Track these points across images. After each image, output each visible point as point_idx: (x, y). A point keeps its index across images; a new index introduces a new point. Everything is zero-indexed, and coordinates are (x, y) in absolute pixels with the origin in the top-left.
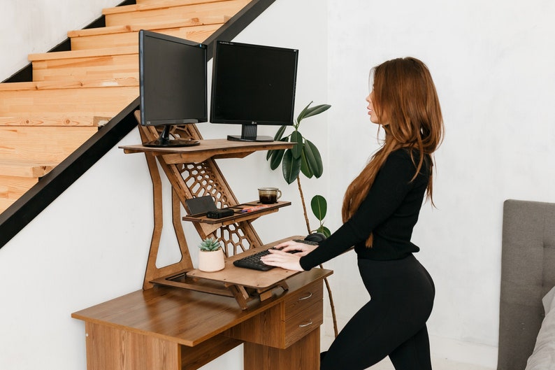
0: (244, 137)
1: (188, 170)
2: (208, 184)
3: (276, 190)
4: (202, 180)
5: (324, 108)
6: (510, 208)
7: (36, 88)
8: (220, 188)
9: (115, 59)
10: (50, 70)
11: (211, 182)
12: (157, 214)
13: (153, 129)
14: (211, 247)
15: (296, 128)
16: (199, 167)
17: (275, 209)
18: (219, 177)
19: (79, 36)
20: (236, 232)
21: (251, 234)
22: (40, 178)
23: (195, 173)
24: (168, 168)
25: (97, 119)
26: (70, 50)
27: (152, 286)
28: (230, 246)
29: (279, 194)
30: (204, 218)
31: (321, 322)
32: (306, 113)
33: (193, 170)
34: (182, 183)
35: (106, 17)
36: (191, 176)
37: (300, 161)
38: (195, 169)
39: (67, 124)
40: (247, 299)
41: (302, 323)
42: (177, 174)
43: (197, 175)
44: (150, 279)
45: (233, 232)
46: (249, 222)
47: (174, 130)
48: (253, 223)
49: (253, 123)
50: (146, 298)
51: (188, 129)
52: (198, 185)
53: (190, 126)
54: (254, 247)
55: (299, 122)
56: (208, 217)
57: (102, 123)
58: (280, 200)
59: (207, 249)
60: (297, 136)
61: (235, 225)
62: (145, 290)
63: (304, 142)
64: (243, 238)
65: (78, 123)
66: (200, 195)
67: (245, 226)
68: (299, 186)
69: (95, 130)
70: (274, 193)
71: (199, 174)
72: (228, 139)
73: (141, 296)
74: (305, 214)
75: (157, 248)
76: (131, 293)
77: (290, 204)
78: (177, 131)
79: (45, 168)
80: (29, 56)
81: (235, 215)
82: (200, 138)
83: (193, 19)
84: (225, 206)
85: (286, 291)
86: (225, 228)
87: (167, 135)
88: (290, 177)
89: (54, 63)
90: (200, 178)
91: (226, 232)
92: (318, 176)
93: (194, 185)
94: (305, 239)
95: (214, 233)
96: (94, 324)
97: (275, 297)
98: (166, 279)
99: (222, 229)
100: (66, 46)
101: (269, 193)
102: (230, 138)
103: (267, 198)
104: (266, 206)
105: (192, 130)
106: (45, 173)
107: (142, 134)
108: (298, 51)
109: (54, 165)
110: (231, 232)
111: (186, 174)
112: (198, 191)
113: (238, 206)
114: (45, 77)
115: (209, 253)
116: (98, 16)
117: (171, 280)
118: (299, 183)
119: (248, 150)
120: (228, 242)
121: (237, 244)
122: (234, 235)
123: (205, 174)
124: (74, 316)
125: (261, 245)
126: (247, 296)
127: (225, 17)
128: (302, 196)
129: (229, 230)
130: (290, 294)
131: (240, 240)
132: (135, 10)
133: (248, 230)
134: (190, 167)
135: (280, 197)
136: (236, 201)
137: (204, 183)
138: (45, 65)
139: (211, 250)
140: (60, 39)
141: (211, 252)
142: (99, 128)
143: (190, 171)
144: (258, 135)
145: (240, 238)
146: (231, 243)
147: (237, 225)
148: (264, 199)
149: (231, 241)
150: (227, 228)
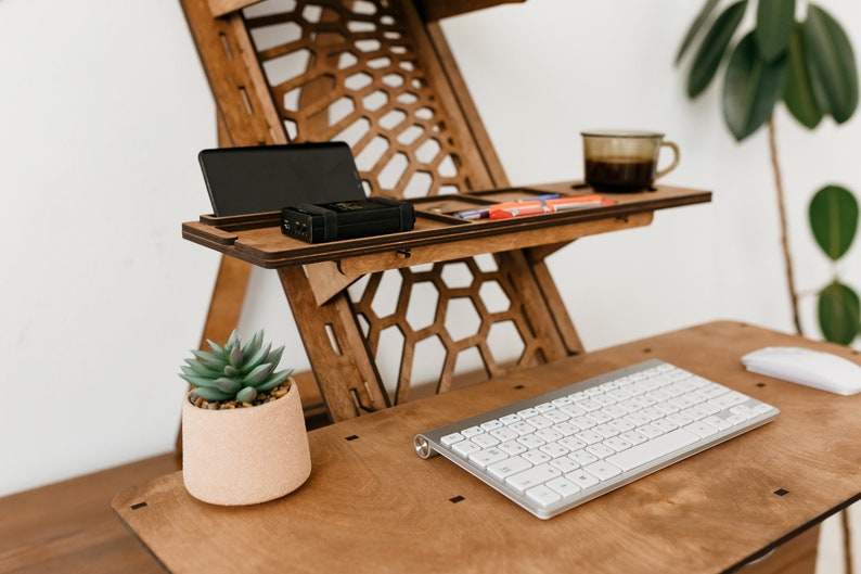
3: (656, 139)
17: (647, 210)
20: (472, 293)
21: (535, 302)
29: (664, 158)
45: (458, 293)
46: (533, 258)
48: (552, 262)
54: (541, 355)
58: (669, 181)
64: (500, 318)
67: (521, 272)
70: (646, 150)
74: (785, 241)
77: (705, 197)
86: (423, 277)
91: (424, 295)
92: (841, 114)
99: (409, 279)
101: (627, 151)
104: (596, 201)
110: (446, 295)
120: (425, 334)
121: (464, 344)
125: (572, 352)
129: (439, 285)
131: (484, 327)
133: (529, 292)
145: (487, 319)
146: (434, 340)
147: (487, 263)
148: (601, 175)
149: (438, 329)
150: (434, 276)
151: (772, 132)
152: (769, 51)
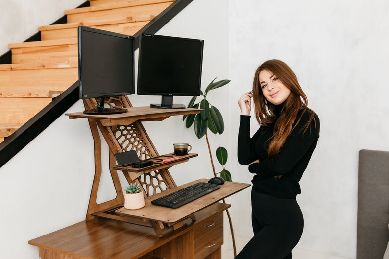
0: (163, 105)
1: (120, 130)
2: (135, 140)
3: (187, 145)
4: (131, 138)
5: (225, 82)
6: (364, 155)
7: (12, 68)
8: (144, 144)
9: (70, 47)
10: (24, 55)
11: (138, 139)
12: (97, 163)
13: (94, 100)
14: (134, 190)
15: (205, 97)
16: (129, 128)
17: (187, 159)
18: (144, 135)
19: (47, 30)
20: (156, 177)
21: (167, 178)
22: (5, 138)
23: (125, 132)
24: (104, 129)
25: (51, 92)
26: (40, 40)
27: (93, 218)
28: (151, 188)
29: (189, 148)
30: (130, 168)
31: (222, 243)
32: (212, 86)
33: (124, 130)
34: (115, 140)
35: (68, 17)
36: (122, 134)
37: (208, 122)
38: (126, 129)
39: (30, 96)
40: (164, 229)
41: (207, 245)
42: (111, 134)
43: (127, 134)
44: (92, 212)
45: (154, 177)
46: (166, 169)
47: (110, 100)
48: (169, 170)
49: (170, 94)
50: (89, 227)
51: (121, 100)
52: (127, 142)
53: (123, 97)
54: (170, 188)
55: (206, 92)
56: (133, 167)
57: (55, 95)
58: (191, 152)
59: (131, 192)
60: (205, 103)
61: (155, 172)
62: (87, 221)
63: (210, 107)
64: (162, 181)
65: (38, 96)
66: (129, 149)
67: (164, 172)
68: (207, 140)
69: (50, 101)
70: (185, 147)
71: (129, 133)
72: (151, 107)
73: (85, 226)
74: (212, 161)
75: (97, 189)
76: (77, 224)
77: (197, 155)
78: (113, 101)
79: (9, 130)
80: (9, 45)
81: (154, 165)
82: (130, 106)
83: (128, 18)
84: (148, 157)
85: (194, 221)
86: (148, 174)
87: (102, 105)
88: (200, 133)
89: (27, 50)
90: (129, 136)
91: (148, 177)
92: (221, 132)
93: (124, 142)
94: (209, 182)
95: (139, 178)
96: (45, 250)
97: (185, 226)
98: (104, 212)
99: (145, 175)
100: (37, 37)
101: (182, 147)
102: (153, 106)
103: (180, 151)
104: (178, 158)
105: (125, 100)
106: (10, 134)
107: (85, 104)
108: (203, 41)
109: (17, 127)
110: (152, 177)
111: (118, 134)
112: (128, 146)
113: (158, 157)
114: (21, 60)
115: (132, 194)
116: (61, 15)
117: (108, 213)
118: (207, 138)
119: (165, 116)
120: (150, 185)
121: (157, 186)
122: (155, 180)
123: (133, 133)
124: (31, 243)
125: (176, 186)
126: (164, 227)
127: (151, 16)
128: (209, 147)
129: (150, 175)
130: (198, 224)
131: (159, 183)
132: (88, 11)
133: (166, 175)
134: (122, 128)
135: (190, 150)
136: (157, 153)
137: (133, 140)
138: (20, 51)
139: (134, 193)
140: (33, 32)
141: (134, 195)
142: (53, 99)
143: (122, 131)
144: (173, 103)
145: (159, 182)
146: (151, 186)
147: (157, 171)
148: (178, 152)
149: (152, 184)
150: (149, 174)
151: (206, 135)
152: (204, 118)
